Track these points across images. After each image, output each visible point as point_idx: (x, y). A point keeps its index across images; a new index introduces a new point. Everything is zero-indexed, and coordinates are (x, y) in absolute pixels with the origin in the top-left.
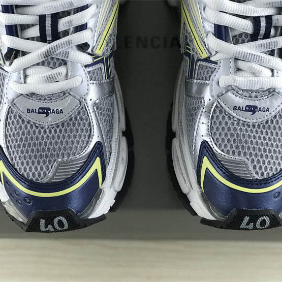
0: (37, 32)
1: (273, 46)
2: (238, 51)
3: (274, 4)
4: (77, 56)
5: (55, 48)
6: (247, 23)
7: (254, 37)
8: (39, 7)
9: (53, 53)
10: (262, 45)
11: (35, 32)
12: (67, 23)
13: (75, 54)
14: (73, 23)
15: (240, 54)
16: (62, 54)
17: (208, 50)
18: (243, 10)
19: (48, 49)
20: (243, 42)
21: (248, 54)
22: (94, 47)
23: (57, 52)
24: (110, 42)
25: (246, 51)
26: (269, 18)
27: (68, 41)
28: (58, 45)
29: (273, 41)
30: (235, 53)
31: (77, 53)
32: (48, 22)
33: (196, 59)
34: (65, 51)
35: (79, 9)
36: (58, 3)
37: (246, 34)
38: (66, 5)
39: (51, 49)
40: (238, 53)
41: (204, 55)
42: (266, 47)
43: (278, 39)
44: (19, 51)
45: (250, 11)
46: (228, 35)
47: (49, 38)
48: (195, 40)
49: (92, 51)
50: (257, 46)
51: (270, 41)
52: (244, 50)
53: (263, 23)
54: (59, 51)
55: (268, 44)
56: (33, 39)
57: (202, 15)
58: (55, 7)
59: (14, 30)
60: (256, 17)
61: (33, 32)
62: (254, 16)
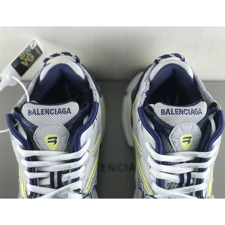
0: (49, 182)
1: (192, 191)
2: (171, 194)
3: (192, 167)
4: (73, 196)
5: (59, 193)
6: (176, 178)
7: (180, 185)
8: (50, 167)
9: (59, 195)
10: (185, 190)
11: (47, 182)
12: (67, 177)
13: (72, 195)
14: (71, 177)
15: (172, 196)
16: (64, 195)
17: (153, 191)
18: (173, 171)
19: (55, 193)
20: (174, 188)
21: (177, 196)
22: (83, 189)
23: (61, 195)
24: (93, 182)
25: (176, 194)
26: (189, 174)
27: (67, 188)
28: (61, 191)
29: (192, 188)
30: (169, 195)
31: (73, 194)
32: (56, 177)
33: (145, 194)
34: (66, 194)
35: (74, 170)
36: (62, 166)
37: (176, 184)
38: (67, 167)
39: (57, 193)
40: (171, 195)
41: (151, 194)
42: (188, 191)
43: (195, 187)
44: (37, 193)
45: (178, 171)
46: (165, 183)
47: (56, 185)
48: (144, 183)
49: (82, 191)
50: (183, 191)
51: (190, 188)
52: (174, 194)
53: (186, 177)
54: (62, 194)
55: (189, 190)
56: (46, 186)
57: (149, 170)
58: (60, 168)
59: (35, 182)
60: (181, 174)
61: (46, 182)
62: (180, 173)
